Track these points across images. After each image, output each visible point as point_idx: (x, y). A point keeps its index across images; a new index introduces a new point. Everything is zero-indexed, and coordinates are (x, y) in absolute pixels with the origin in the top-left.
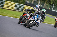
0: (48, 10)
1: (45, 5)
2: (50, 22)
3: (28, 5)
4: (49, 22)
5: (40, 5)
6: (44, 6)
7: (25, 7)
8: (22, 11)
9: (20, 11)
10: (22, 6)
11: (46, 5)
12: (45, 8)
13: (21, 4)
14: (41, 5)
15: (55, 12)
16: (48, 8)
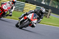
1: (51, 2)
3: (30, 3)
4: (57, 24)
5: (45, 2)
6: (50, 4)
7: (26, 5)
8: (22, 11)
9: (19, 10)
10: (22, 4)
13: (21, 2)
14: (47, 2)
16: (55, 7)
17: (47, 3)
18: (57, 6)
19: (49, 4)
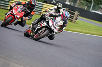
0: (84, 10)
1: (78, 2)
2: (87, 31)
5: (69, 1)
6: (77, 4)
11: (81, 2)
12: (79, 7)
15: (96, 13)
16: (83, 8)
17: (72, 3)
18: (86, 7)
19: (75, 5)
